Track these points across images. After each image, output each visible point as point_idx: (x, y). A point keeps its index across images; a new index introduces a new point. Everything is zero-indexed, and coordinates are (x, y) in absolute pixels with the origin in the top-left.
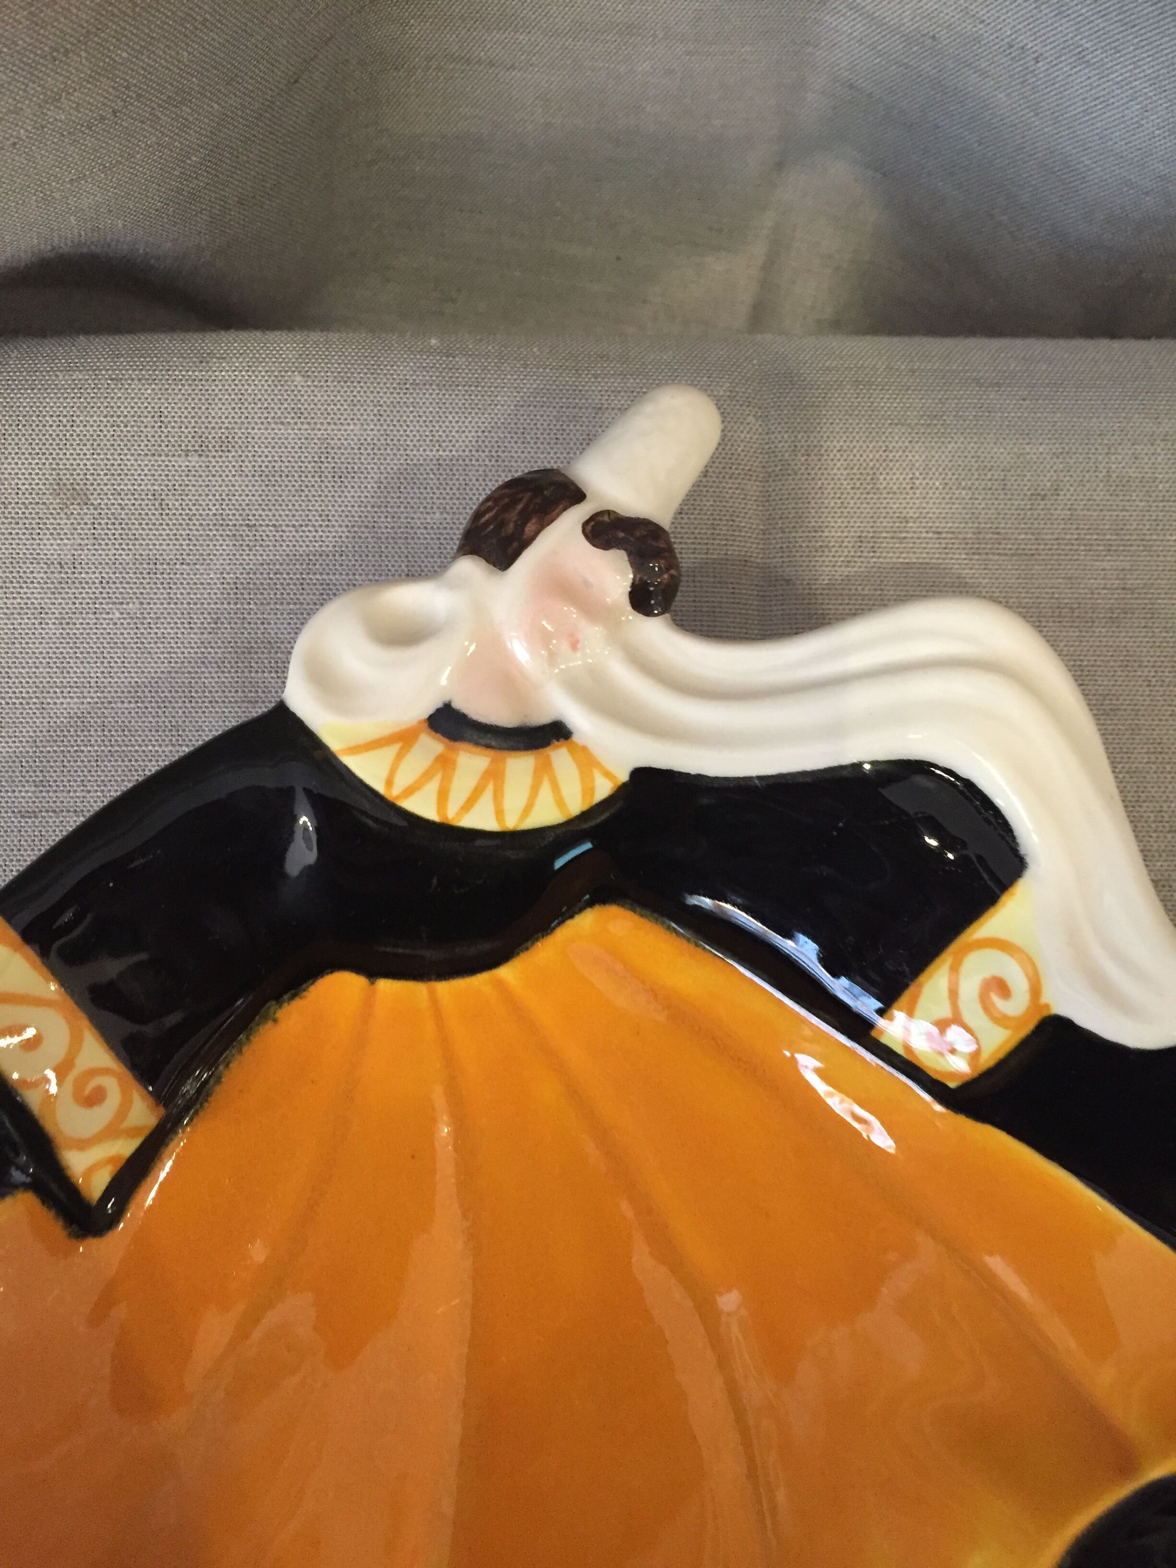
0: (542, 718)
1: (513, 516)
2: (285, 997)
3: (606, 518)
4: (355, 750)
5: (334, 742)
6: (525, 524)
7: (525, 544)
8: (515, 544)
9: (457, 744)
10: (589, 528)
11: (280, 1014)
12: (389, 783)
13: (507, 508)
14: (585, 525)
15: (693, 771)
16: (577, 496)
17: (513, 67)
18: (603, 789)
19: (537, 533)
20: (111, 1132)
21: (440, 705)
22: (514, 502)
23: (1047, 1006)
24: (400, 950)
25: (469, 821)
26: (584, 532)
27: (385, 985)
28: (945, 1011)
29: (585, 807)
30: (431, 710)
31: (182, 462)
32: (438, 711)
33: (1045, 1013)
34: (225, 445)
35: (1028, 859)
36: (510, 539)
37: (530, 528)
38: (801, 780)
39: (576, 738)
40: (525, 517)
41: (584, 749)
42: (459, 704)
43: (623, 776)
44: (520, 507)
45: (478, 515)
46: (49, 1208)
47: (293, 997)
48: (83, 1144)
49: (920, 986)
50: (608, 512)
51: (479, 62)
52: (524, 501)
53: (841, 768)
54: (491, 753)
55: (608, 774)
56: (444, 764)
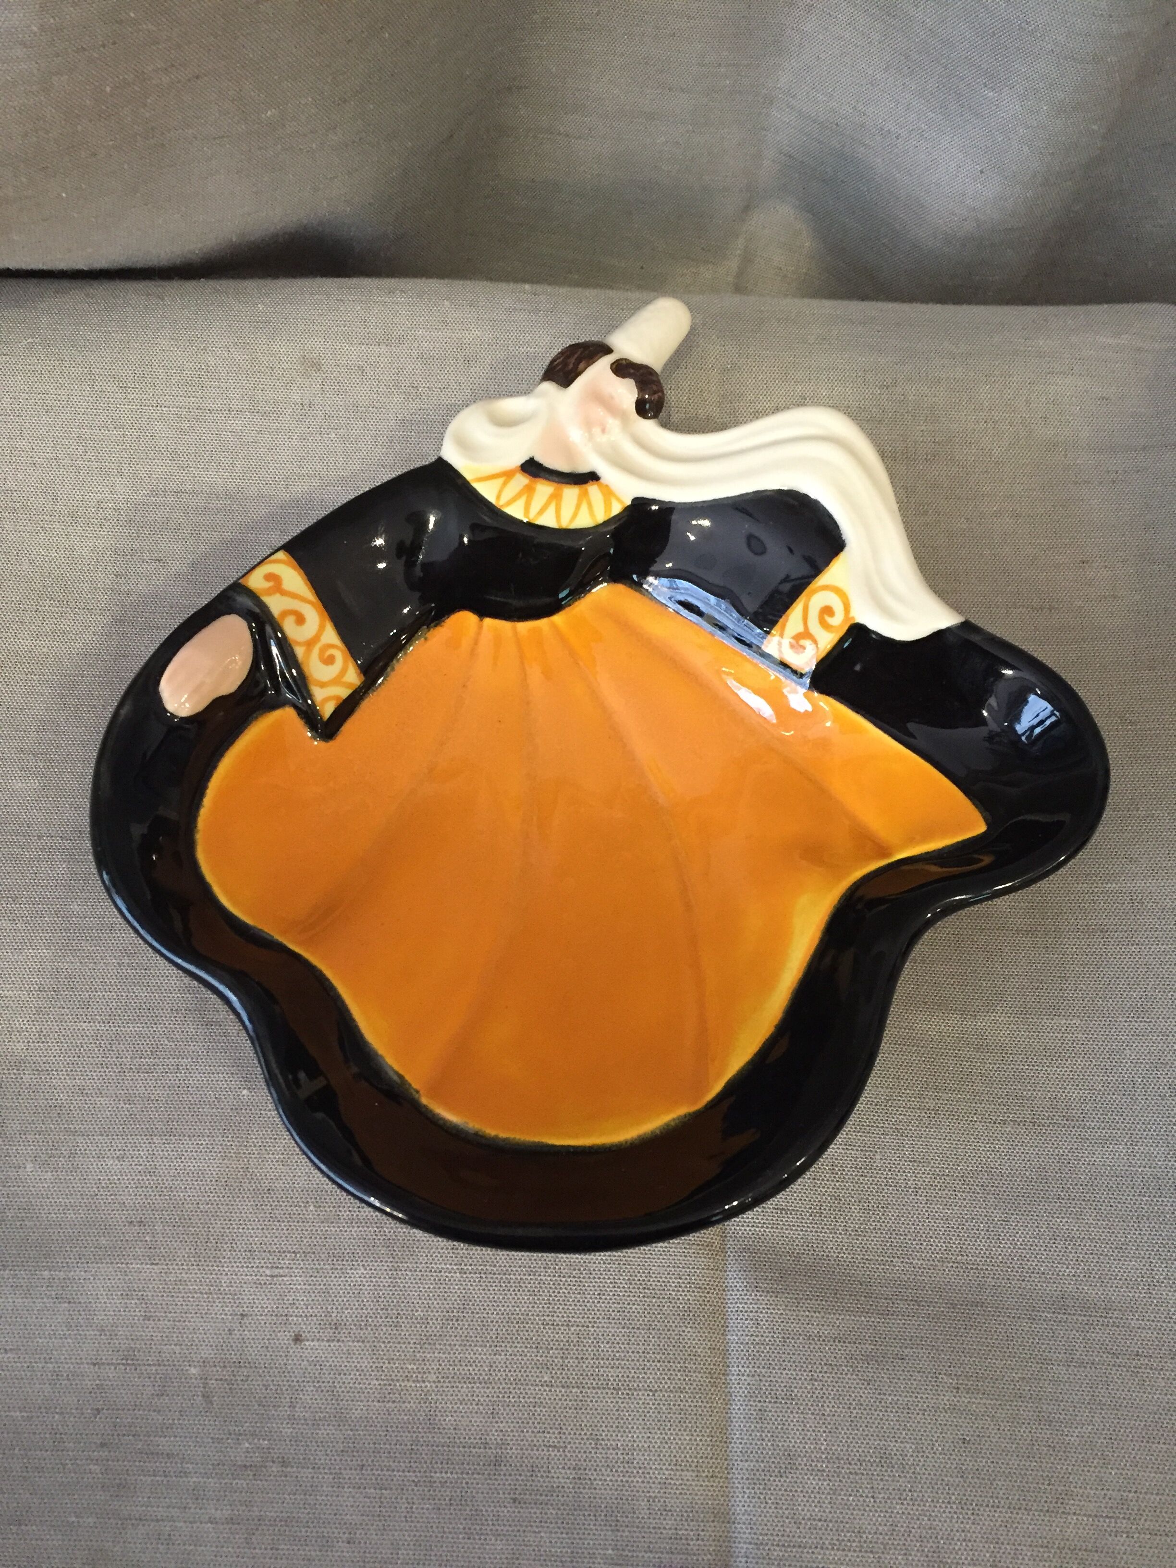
0: (584, 469)
1: (572, 360)
2: (432, 625)
3: (624, 362)
4: (480, 480)
5: (468, 476)
6: (579, 364)
7: (578, 374)
8: (573, 374)
9: (537, 479)
10: (614, 366)
11: (428, 635)
12: (498, 497)
13: (569, 357)
14: (612, 365)
15: (667, 500)
16: (608, 350)
17: (580, 137)
18: (616, 509)
19: (585, 369)
20: (337, 681)
21: (527, 458)
22: (573, 354)
23: (853, 618)
24: (498, 599)
25: (540, 521)
26: (611, 368)
27: (488, 621)
28: (801, 629)
29: (606, 519)
30: (523, 461)
31: (376, 349)
32: (527, 461)
33: (852, 622)
34: (401, 340)
35: (846, 542)
36: (571, 372)
37: (581, 366)
38: (726, 502)
39: (602, 480)
40: (579, 361)
41: (607, 486)
42: (539, 458)
43: (628, 502)
44: (576, 356)
45: (552, 362)
46: (302, 718)
47: (436, 626)
48: (323, 685)
49: (788, 616)
50: (626, 359)
51: (559, 134)
52: (579, 353)
53: (747, 494)
54: (555, 484)
55: (619, 500)
56: (529, 490)
